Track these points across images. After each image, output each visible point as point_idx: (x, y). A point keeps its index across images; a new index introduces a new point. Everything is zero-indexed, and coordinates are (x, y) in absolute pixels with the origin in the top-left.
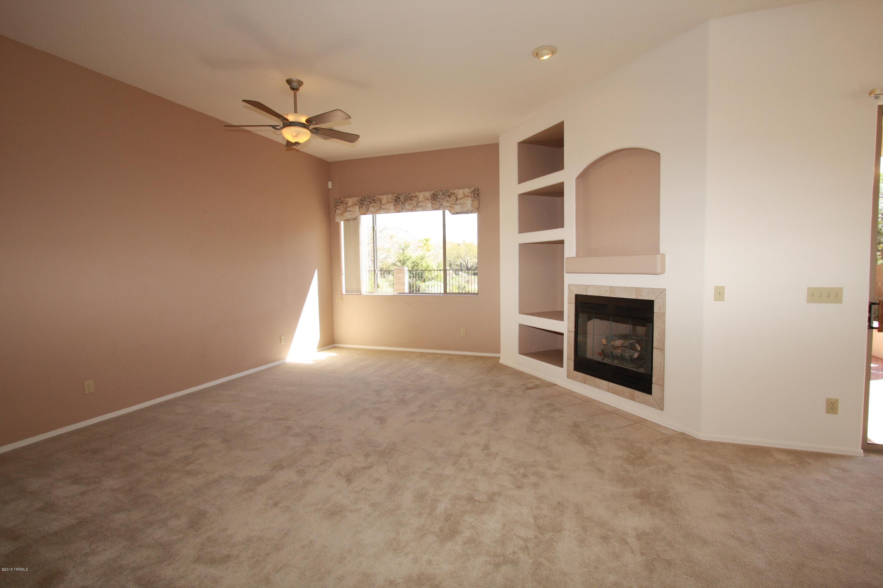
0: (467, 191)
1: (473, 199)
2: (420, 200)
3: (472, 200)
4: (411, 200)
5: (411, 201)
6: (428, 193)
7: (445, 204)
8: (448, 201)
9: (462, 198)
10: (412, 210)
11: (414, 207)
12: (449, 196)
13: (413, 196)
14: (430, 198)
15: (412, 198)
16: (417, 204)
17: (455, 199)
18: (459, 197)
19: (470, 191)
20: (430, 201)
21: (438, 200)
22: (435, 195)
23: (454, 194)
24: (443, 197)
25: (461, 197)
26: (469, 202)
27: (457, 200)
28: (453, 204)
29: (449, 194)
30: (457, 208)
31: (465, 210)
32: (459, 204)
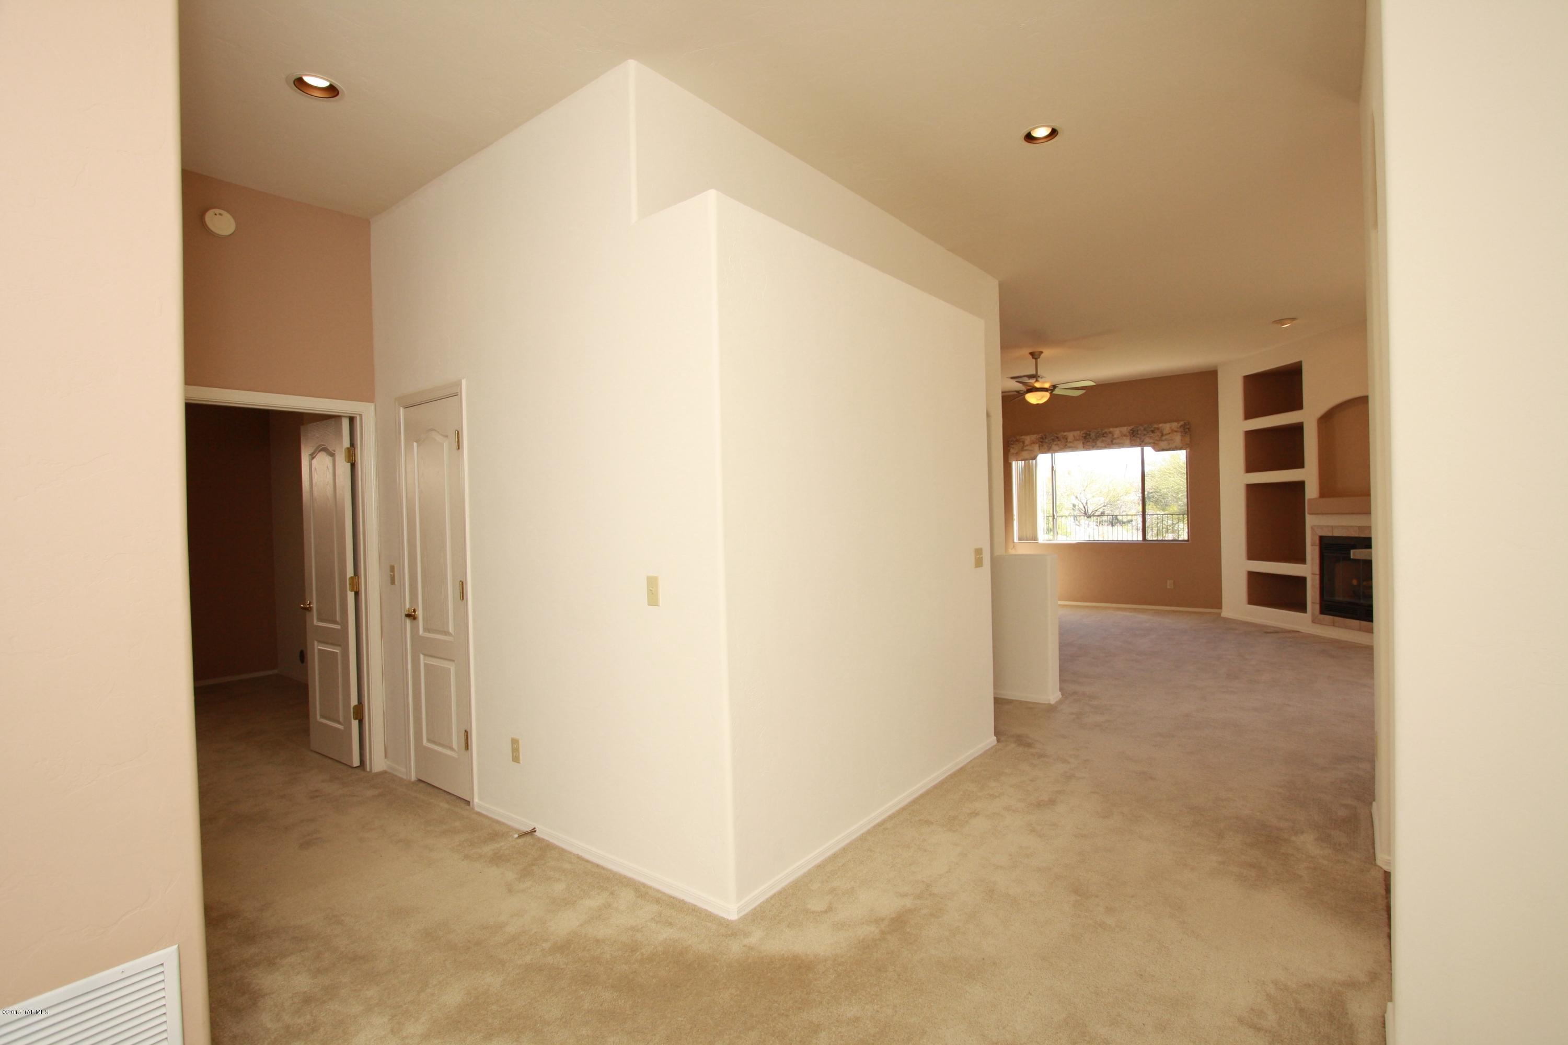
0: (1175, 425)
1: (1183, 434)
2: (1115, 436)
3: (1182, 436)
4: (1104, 437)
5: (1104, 438)
6: (1125, 428)
7: (1147, 440)
8: (1151, 438)
9: (1169, 433)
10: (1105, 448)
11: (1108, 445)
12: (1153, 432)
13: (1106, 432)
14: (1128, 434)
15: (1105, 435)
16: (1112, 441)
17: (1160, 435)
18: (1165, 432)
19: (1180, 425)
20: (1129, 437)
21: (1139, 436)
22: (1134, 431)
23: (1158, 429)
24: (1145, 432)
25: (1168, 433)
26: (1178, 438)
27: (1162, 435)
28: (1158, 441)
29: (1152, 429)
30: (1163, 444)
31: (1173, 446)
32: (1166, 440)
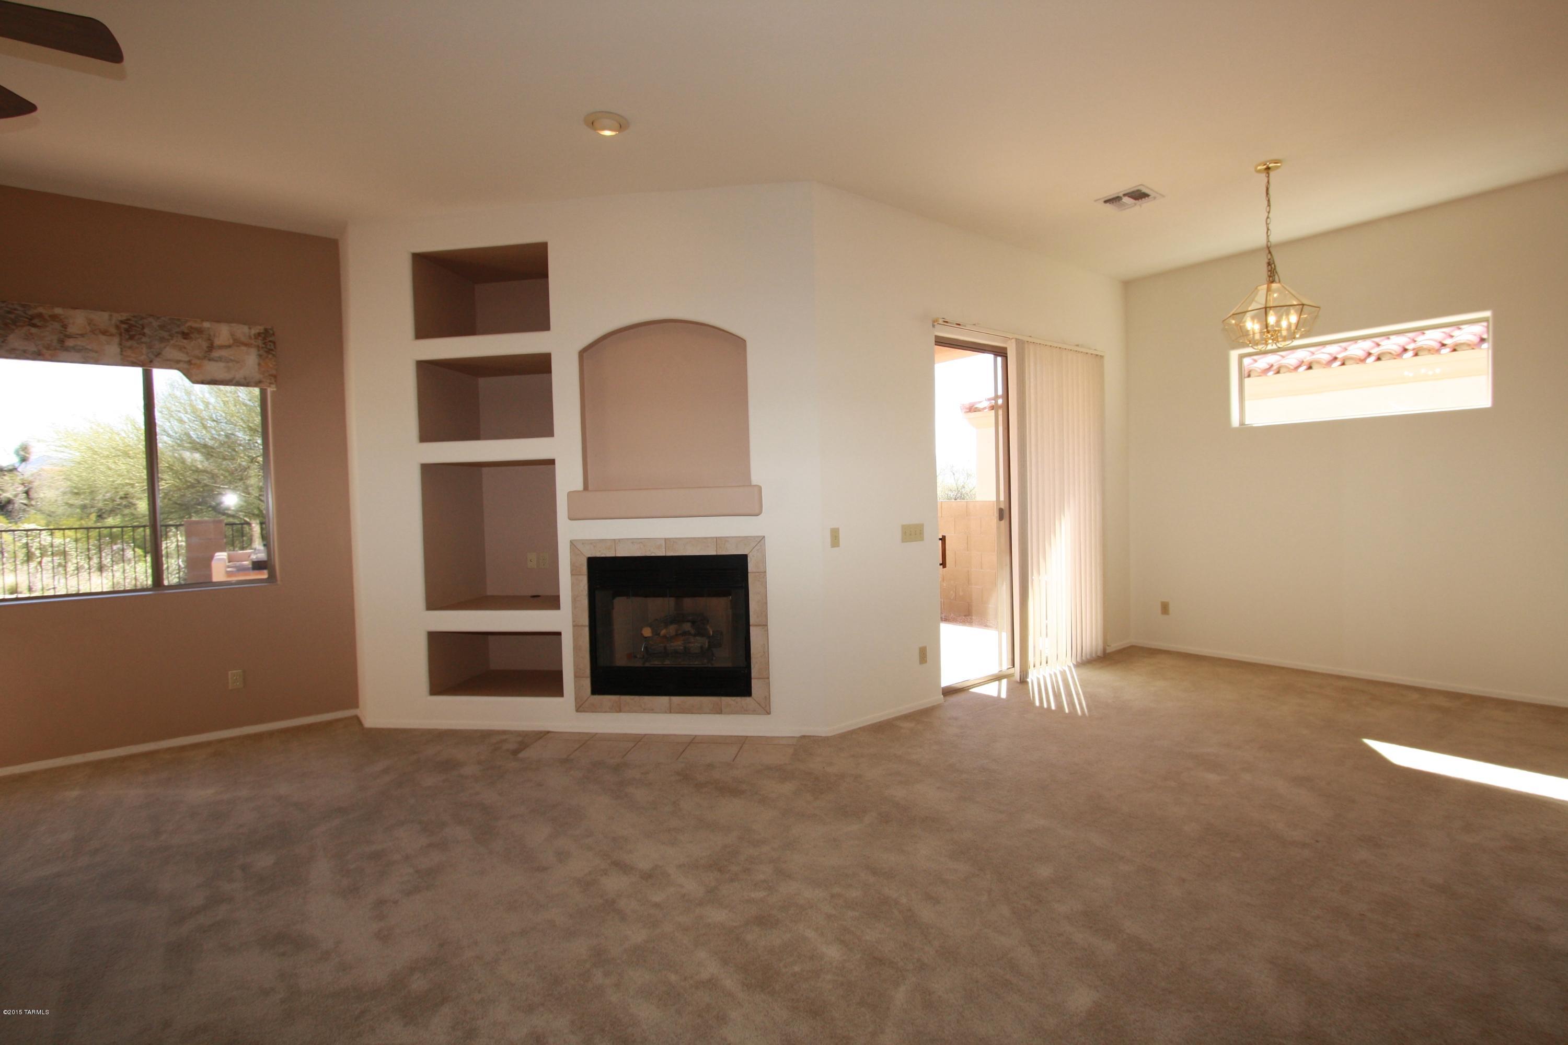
0: (242, 331)
1: (262, 352)
2: (72, 330)
3: (260, 356)
4: (34, 326)
5: (33, 330)
6: (106, 315)
7: (170, 352)
8: (182, 349)
9: (229, 346)
10: (38, 355)
11: (48, 348)
12: (185, 336)
13: (40, 316)
14: (113, 330)
15: (36, 321)
16: (61, 341)
17: (205, 345)
18: (217, 342)
19: (253, 332)
20: (116, 340)
21: (144, 339)
22: (131, 326)
23: (201, 332)
24: (165, 334)
25: (226, 343)
26: (251, 360)
27: (211, 348)
28: (198, 358)
29: (184, 328)
30: (214, 369)
31: (239, 375)
32: (220, 359)
